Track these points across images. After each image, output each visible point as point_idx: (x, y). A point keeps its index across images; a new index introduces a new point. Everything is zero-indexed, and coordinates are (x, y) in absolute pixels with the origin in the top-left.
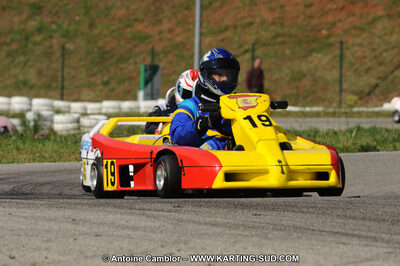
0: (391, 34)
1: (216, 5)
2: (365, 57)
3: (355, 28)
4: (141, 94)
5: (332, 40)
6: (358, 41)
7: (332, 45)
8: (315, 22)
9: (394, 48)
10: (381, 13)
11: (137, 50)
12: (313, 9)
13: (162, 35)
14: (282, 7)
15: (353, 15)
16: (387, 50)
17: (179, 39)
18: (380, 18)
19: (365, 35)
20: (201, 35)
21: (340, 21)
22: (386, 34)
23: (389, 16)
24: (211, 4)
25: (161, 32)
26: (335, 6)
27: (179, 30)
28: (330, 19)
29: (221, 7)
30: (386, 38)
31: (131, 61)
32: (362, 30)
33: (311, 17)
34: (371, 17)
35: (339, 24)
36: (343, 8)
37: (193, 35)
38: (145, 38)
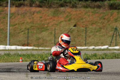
0: (66, 26)
1: (13, 17)
3: (55, 24)
5: (48, 28)
7: (48, 29)
8: (43, 22)
9: (67, 30)
10: (63, 20)
12: (42, 18)
14: (33, 18)
15: (54, 20)
16: (65, 31)
17: (2, 28)
18: (63, 21)
20: (10, 26)
21: (51, 22)
22: (64, 26)
23: (65, 21)
24: (11, 17)
26: (49, 18)
28: (48, 21)
29: (15, 18)
30: (65, 27)
32: (57, 25)
33: (42, 21)
34: (60, 21)
35: (50, 23)
36: (51, 18)
37: (7, 26)
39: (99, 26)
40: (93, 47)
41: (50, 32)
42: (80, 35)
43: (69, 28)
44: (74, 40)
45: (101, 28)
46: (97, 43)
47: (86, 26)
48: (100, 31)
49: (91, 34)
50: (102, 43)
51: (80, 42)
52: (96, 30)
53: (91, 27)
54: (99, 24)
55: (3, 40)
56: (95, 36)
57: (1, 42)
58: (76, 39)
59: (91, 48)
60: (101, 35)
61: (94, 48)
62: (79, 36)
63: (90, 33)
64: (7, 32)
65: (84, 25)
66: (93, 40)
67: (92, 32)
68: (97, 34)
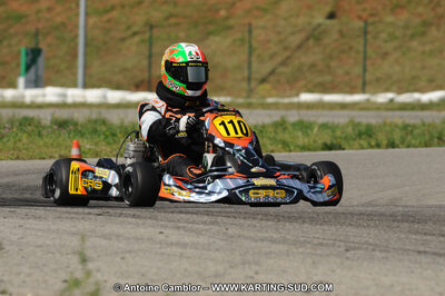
0: (298, 16)
2: (268, 41)
3: (258, 9)
4: (21, 81)
5: (231, 22)
6: (261, 23)
7: (230, 28)
8: (212, 2)
9: (301, 31)
11: (12, 31)
13: (40, 15)
16: (293, 33)
17: (59, 20)
19: (268, 17)
20: (87, 14)
22: (291, 16)
25: (38, 12)
27: (59, 9)
30: (292, 20)
31: (5, 43)
32: (265, 11)
35: (238, 4)
37: (77, 15)
38: (20, 18)
39: (420, 15)
40: (390, 95)
41: (238, 36)
42: (351, 48)
43: (309, 24)
44: (329, 66)
45: (426, 24)
46: (414, 78)
47: (372, 15)
48: (423, 34)
49: (389, 46)
50: (431, 81)
51: (348, 73)
52: (409, 32)
53: (390, 19)
54: (420, 9)
55: (63, 66)
56: (404, 54)
57: (58, 72)
58: (333, 64)
59: (383, 98)
60: (428, 48)
61: (392, 100)
62: (343, 52)
63: (386, 41)
64: (77, 36)
65: (364, 10)
66: (397, 68)
67: (392, 37)
68: (414, 44)
